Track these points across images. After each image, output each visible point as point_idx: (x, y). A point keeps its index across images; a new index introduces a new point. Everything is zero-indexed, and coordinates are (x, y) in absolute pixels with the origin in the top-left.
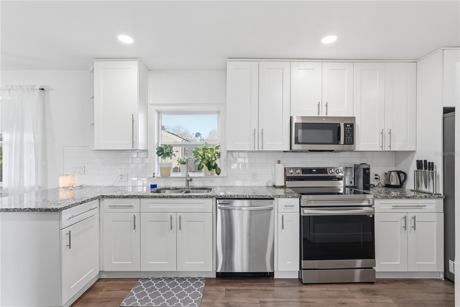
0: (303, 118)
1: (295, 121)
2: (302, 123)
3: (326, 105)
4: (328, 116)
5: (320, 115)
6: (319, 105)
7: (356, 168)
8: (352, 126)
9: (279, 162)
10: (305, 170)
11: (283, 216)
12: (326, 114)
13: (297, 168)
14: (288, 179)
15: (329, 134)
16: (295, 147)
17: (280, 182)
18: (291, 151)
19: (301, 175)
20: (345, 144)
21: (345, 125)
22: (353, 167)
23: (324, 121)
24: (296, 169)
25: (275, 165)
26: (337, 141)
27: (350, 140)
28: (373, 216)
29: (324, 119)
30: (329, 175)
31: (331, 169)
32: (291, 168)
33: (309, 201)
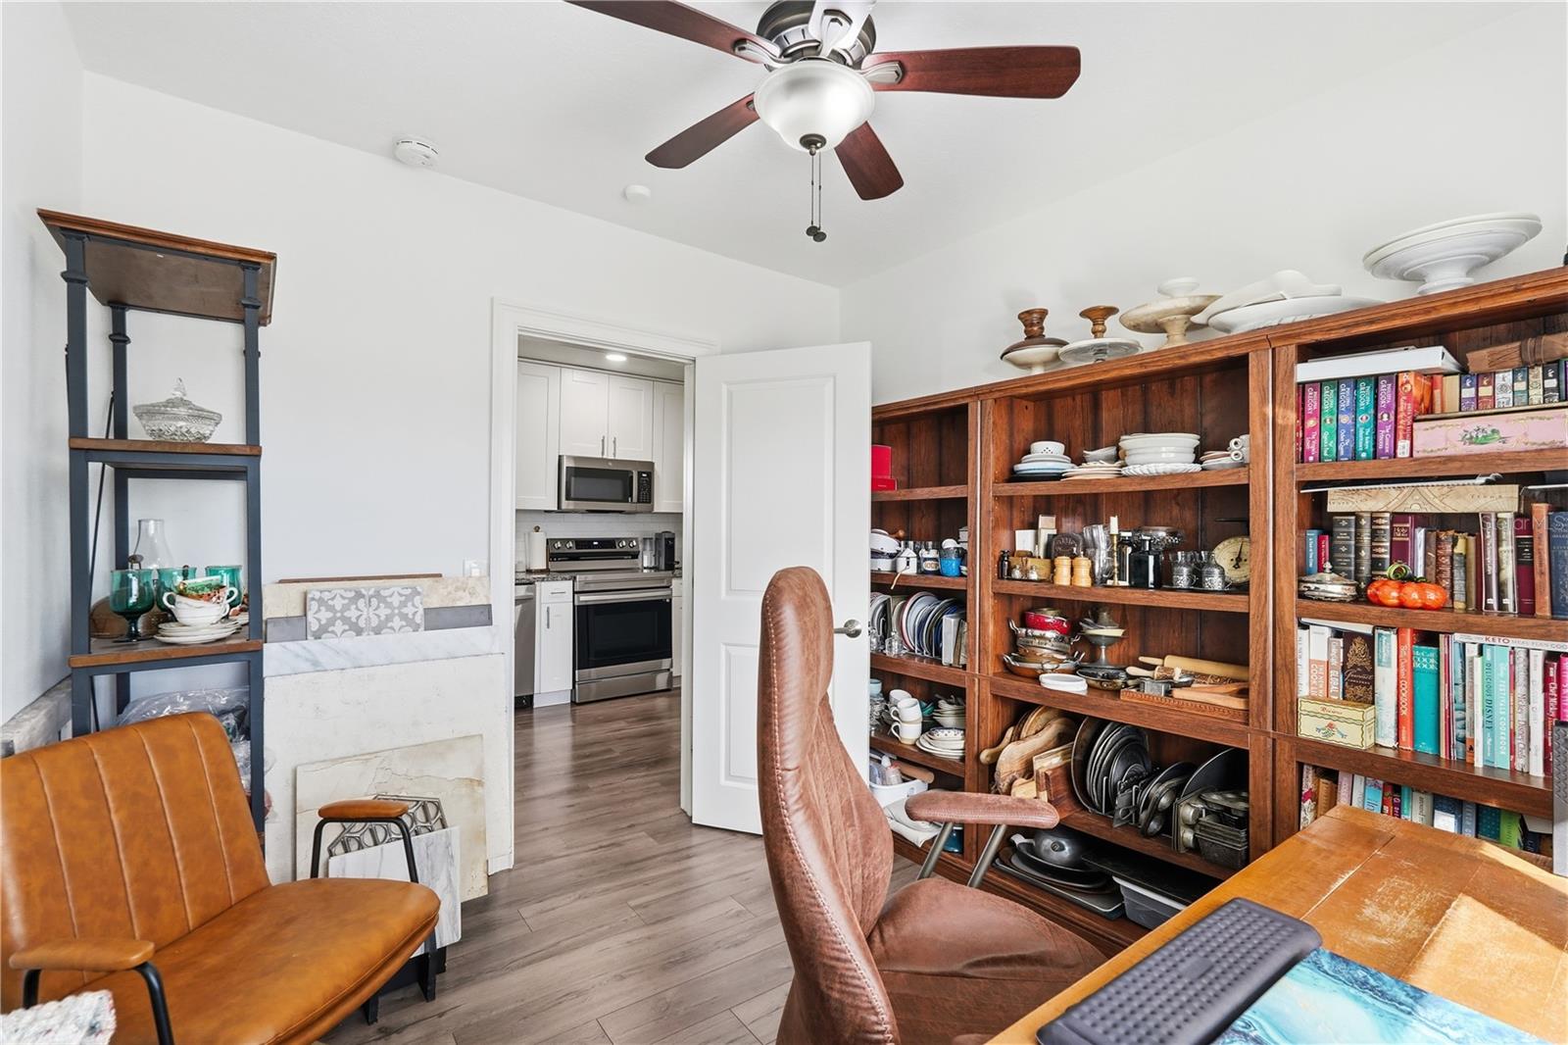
0: (576, 459)
1: (566, 464)
2: (576, 468)
3: (614, 442)
4: (617, 458)
5: (605, 457)
6: (603, 441)
7: (658, 537)
8: (650, 475)
9: (537, 529)
10: (581, 543)
11: (548, 608)
12: (614, 455)
13: (568, 540)
14: (552, 557)
15: (617, 487)
16: (565, 505)
17: (540, 562)
18: (560, 510)
19: (575, 551)
20: (639, 502)
21: (640, 474)
22: (654, 537)
23: (610, 466)
24: (565, 541)
25: (529, 534)
26: (626, 496)
27: (647, 495)
28: (671, 600)
29: (610, 464)
30: (618, 549)
31: (620, 540)
32: (556, 540)
33: (587, 583)
